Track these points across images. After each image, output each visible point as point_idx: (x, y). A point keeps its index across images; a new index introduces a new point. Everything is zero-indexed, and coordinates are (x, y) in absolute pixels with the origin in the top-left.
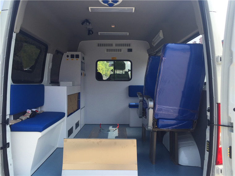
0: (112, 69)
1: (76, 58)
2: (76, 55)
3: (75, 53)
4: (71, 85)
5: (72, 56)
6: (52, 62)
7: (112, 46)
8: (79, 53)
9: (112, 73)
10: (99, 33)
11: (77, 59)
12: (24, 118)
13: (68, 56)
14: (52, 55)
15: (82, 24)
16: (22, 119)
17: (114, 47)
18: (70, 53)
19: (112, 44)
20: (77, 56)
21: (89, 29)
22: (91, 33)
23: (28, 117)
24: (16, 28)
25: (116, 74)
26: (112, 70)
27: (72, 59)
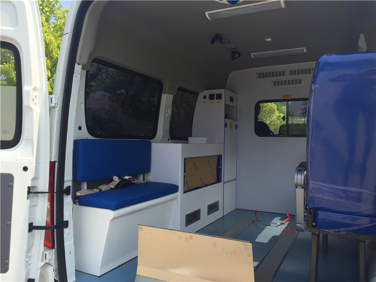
0: (284, 116)
1: (217, 99)
2: (217, 94)
3: (215, 92)
4: (205, 143)
5: (212, 97)
6: (172, 107)
7: (284, 75)
8: (222, 91)
9: (284, 122)
10: (252, 54)
11: (219, 100)
12: (104, 188)
13: (205, 97)
14: (172, 96)
15: (213, 42)
16: (101, 190)
17: (287, 77)
18: (207, 93)
19: (284, 72)
20: (219, 97)
21: (233, 50)
22: (237, 55)
23: (113, 187)
24: (81, 58)
25: (292, 124)
26: (284, 119)
27: (211, 102)
